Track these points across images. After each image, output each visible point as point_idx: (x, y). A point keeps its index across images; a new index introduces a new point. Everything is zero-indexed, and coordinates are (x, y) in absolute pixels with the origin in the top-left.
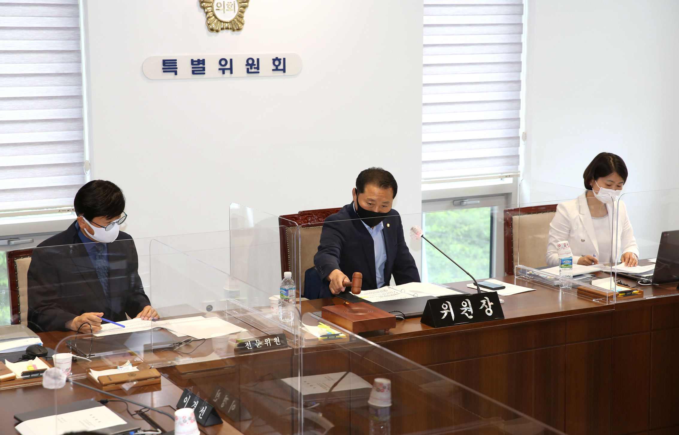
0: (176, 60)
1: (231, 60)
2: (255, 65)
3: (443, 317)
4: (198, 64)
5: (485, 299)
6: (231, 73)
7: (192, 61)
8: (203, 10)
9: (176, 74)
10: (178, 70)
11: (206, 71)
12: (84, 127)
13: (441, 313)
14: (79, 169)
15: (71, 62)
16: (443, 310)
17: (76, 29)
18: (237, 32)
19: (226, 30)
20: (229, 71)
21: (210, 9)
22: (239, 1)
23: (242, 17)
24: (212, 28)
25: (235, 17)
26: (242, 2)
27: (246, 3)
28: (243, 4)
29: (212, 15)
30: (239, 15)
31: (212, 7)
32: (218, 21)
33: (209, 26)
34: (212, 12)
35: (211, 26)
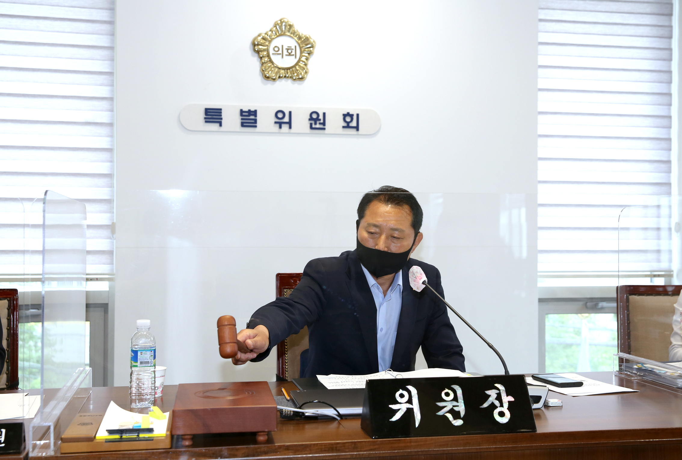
0: (221, 109)
1: (290, 113)
2: (320, 120)
3: (395, 418)
4: (249, 116)
5: (497, 389)
6: (290, 127)
7: (242, 112)
8: (256, 55)
9: (221, 125)
10: (223, 122)
11: (258, 124)
12: (114, 184)
13: (391, 408)
14: (106, 233)
15: (102, 110)
16: (397, 404)
17: (111, 74)
18: (298, 82)
19: (285, 79)
20: (287, 126)
21: (265, 53)
22: (301, 46)
23: (306, 65)
24: (268, 75)
25: (297, 64)
26: (306, 47)
27: (311, 49)
28: (307, 50)
29: (267, 61)
30: (301, 62)
31: (268, 51)
32: (275, 68)
33: (264, 73)
34: (268, 56)
35: (266, 73)
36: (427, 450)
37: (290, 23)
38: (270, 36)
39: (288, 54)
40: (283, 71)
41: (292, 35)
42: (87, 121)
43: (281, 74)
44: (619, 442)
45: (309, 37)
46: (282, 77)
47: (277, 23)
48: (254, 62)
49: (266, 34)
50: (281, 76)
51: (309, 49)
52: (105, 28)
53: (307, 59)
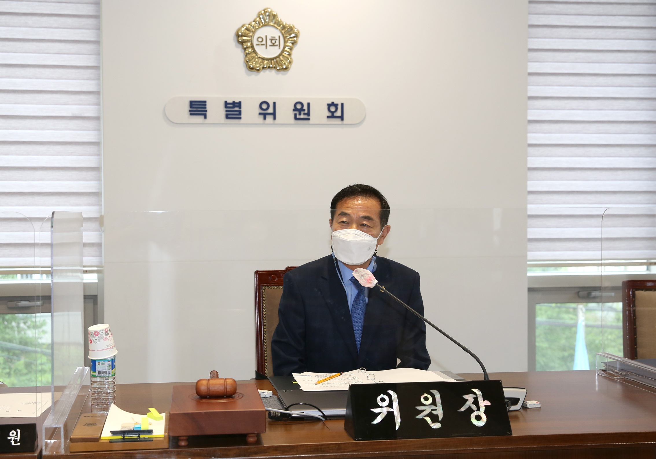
0: (205, 102)
1: (274, 104)
2: (304, 110)
3: (376, 422)
4: (233, 107)
5: (474, 393)
6: (275, 118)
7: (226, 103)
8: (240, 46)
9: (205, 118)
10: (208, 114)
11: (243, 116)
12: (101, 177)
13: (373, 412)
14: (95, 225)
15: (89, 105)
16: (379, 408)
17: (97, 68)
18: (282, 72)
19: (269, 70)
20: (272, 117)
21: (249, 44)
22: (285, 36)
23: (290, 55)
24: (252, 66)
25: (281, 54)
26: (290, 37)
27: (295, 39)
28: (291, 40)
29: (251, 51)
30: (285, 52)
31: (252, 42)
32: (259, 59)
33: (248, 64)
34: (252, 47)
35: (250, 64)
36: (407, 451)
37: (273, 13)
38: (253, 27)
39: (271, 44)
40: (267, 62)
41: (276, 25)
42: (74, 115)
43: (265, 64)
44: (593, 445)
45: (292, 27)
46: (266, 68)
47: (260, 13)
48: (238, 54)
49: (249, 24)
50: (265, 66)
51: (293, 39)
52: (91, 22)
53: (291, 49)
